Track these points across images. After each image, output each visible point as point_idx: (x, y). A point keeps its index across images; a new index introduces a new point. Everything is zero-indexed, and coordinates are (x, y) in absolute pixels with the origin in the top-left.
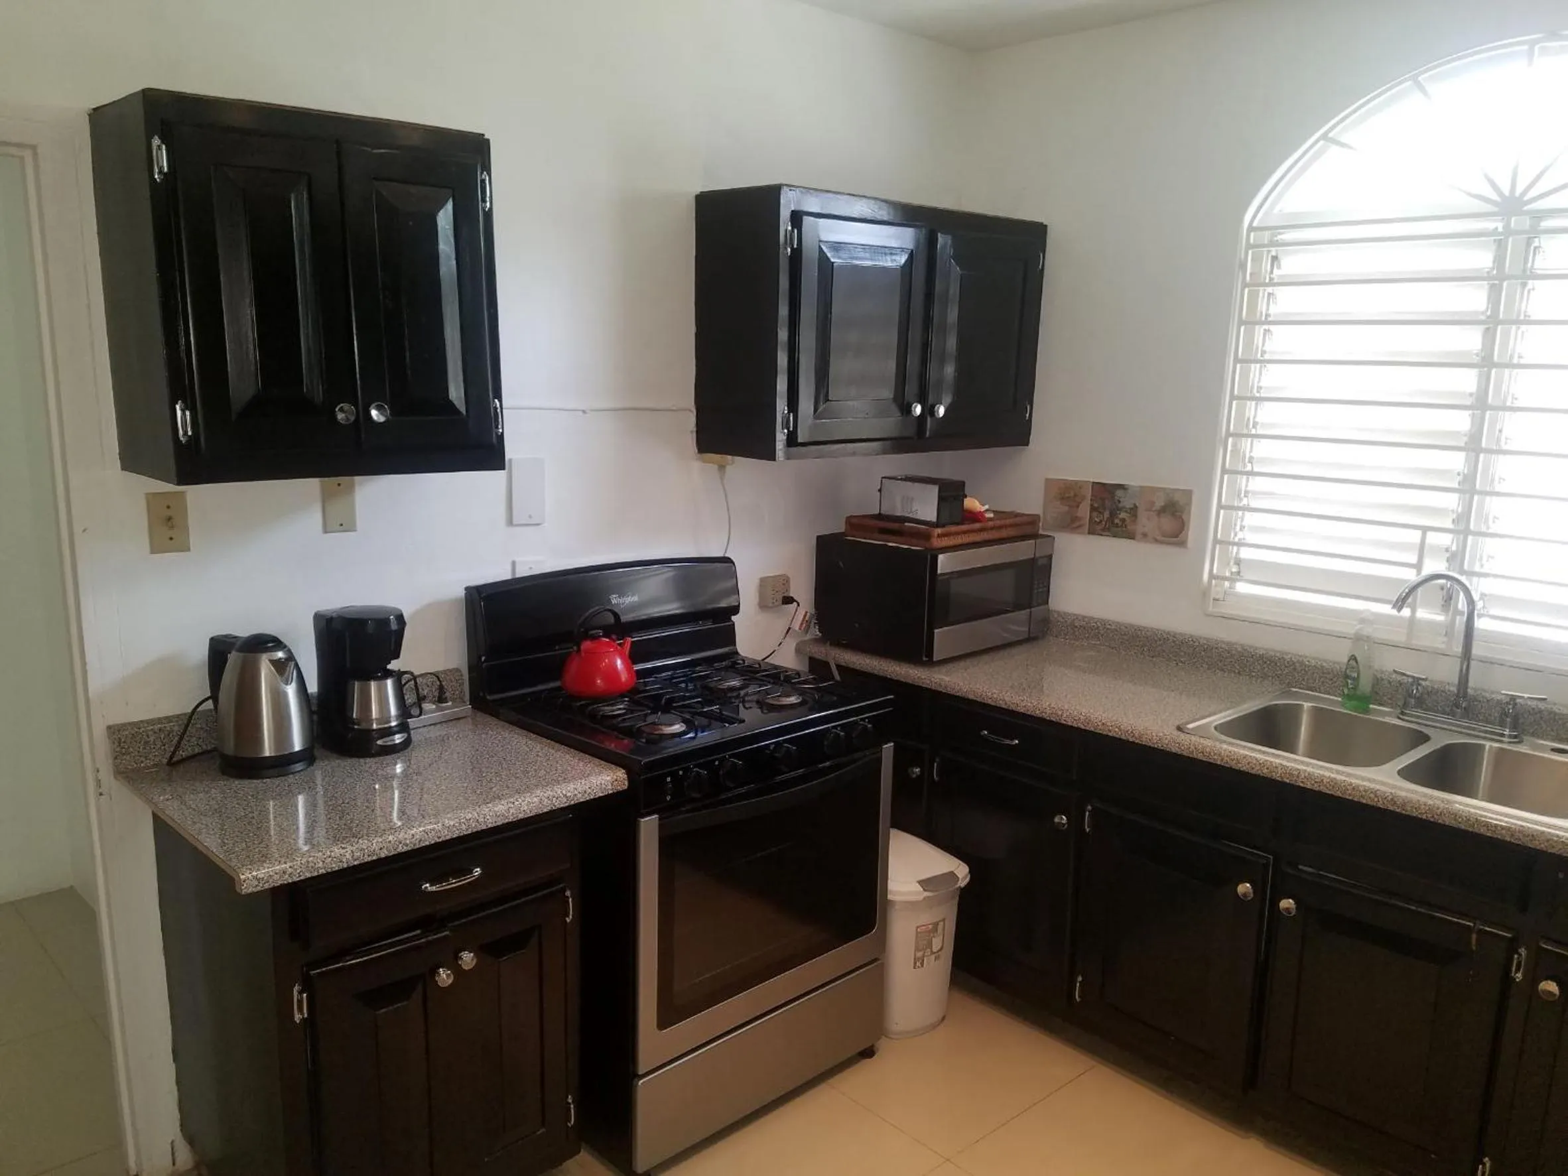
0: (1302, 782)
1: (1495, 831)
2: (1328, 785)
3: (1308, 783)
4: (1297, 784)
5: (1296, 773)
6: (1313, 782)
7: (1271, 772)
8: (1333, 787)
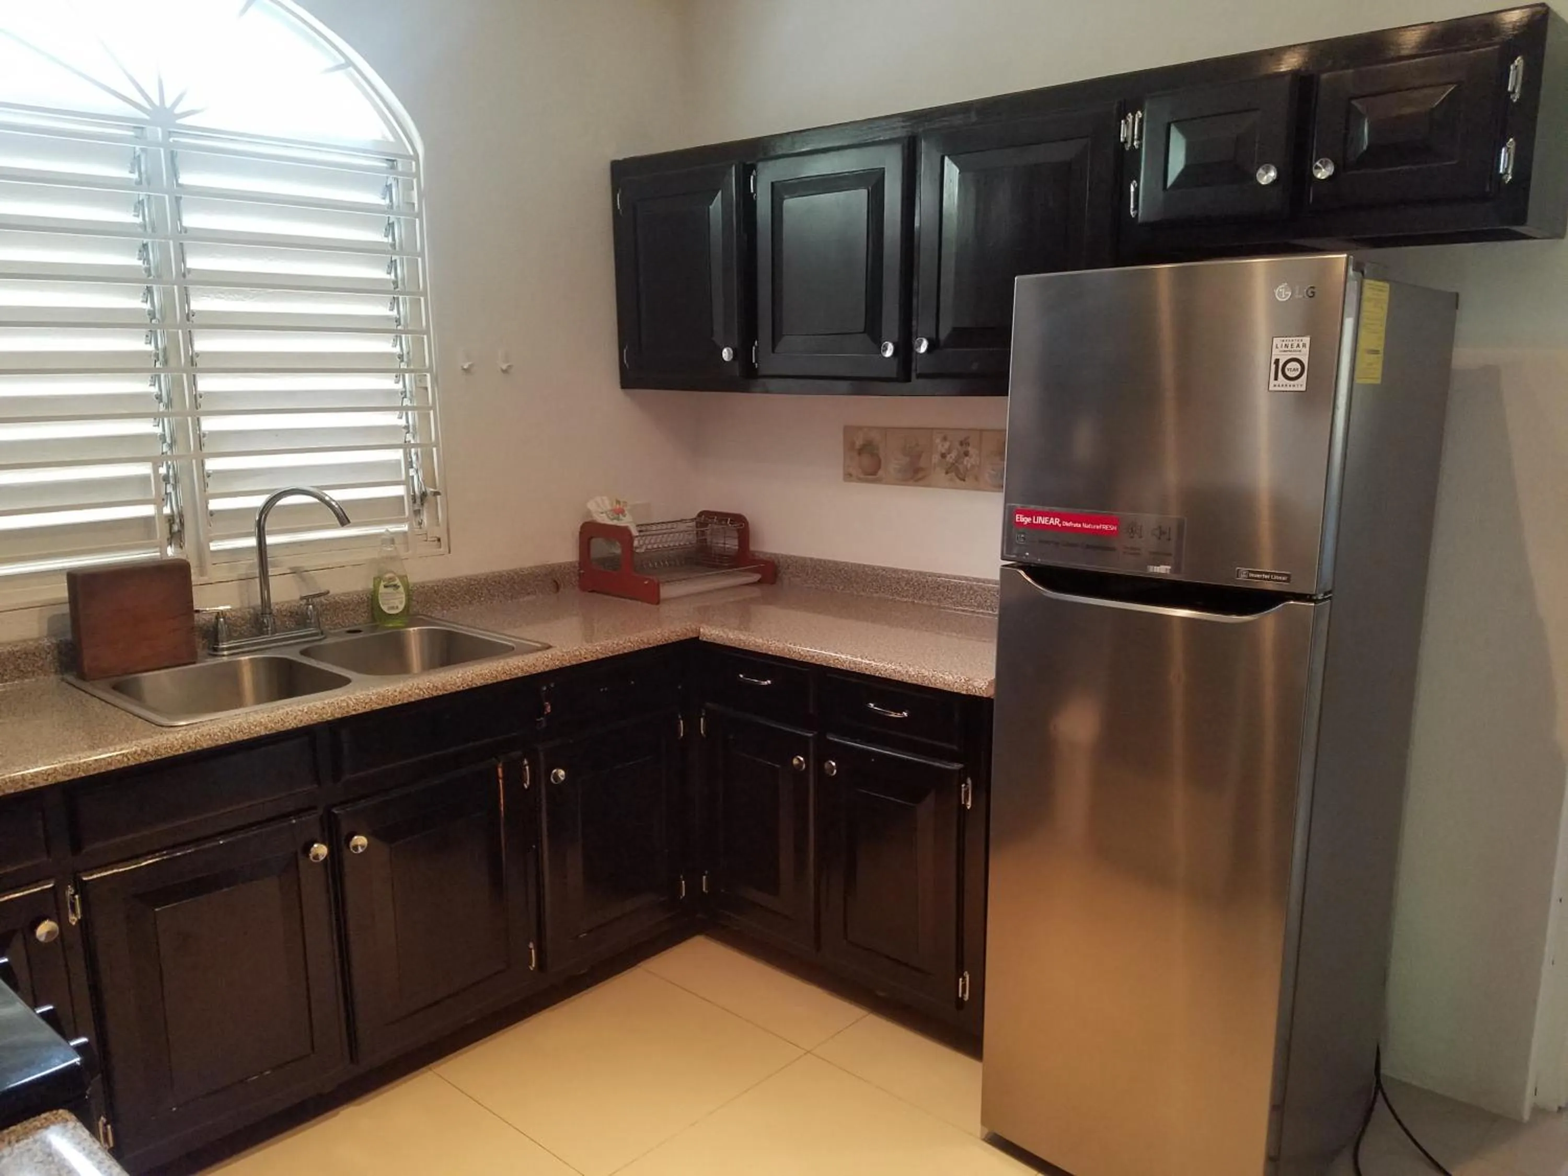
0: (355, 710)
1: (510, 674)
2: (378, 701)
3: (360, 708)
4: (350, 714)
5: (345, 704)
6: (364, 705)
7: (320, 715)
8: (383, 700)
